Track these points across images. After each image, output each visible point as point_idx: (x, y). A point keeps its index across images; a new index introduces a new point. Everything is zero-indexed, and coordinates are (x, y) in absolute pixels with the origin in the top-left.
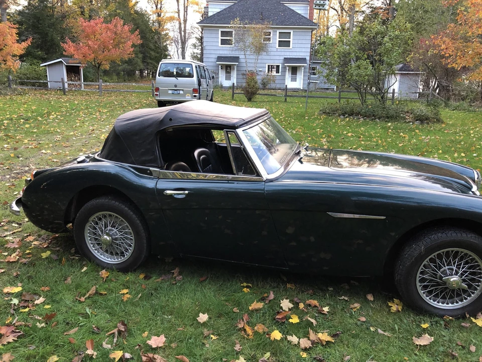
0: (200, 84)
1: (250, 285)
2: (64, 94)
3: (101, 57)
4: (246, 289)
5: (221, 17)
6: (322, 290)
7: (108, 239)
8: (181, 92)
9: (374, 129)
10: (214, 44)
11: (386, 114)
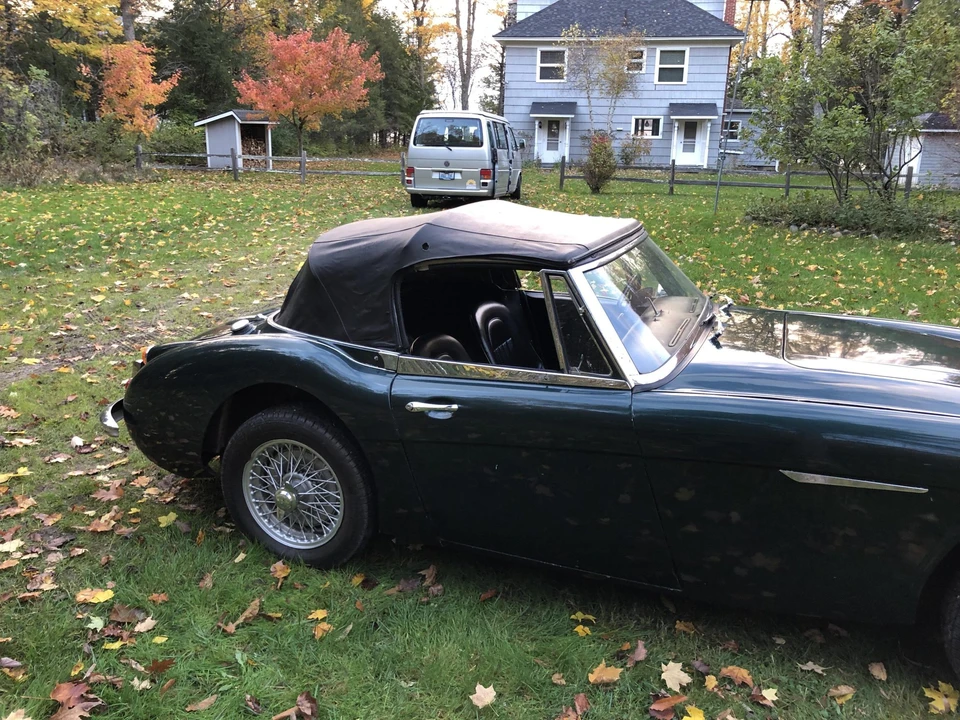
0: (494, 159)
1: (591, 617)
2: (236, 180)
3: (304, 107)
4: (581, 626)
5: (543, 24)
6: (761, 643)
7: (289, 497)
8: (458, 176)
9: (866, 255)
10: (527, 77)
11: (895, 223)
